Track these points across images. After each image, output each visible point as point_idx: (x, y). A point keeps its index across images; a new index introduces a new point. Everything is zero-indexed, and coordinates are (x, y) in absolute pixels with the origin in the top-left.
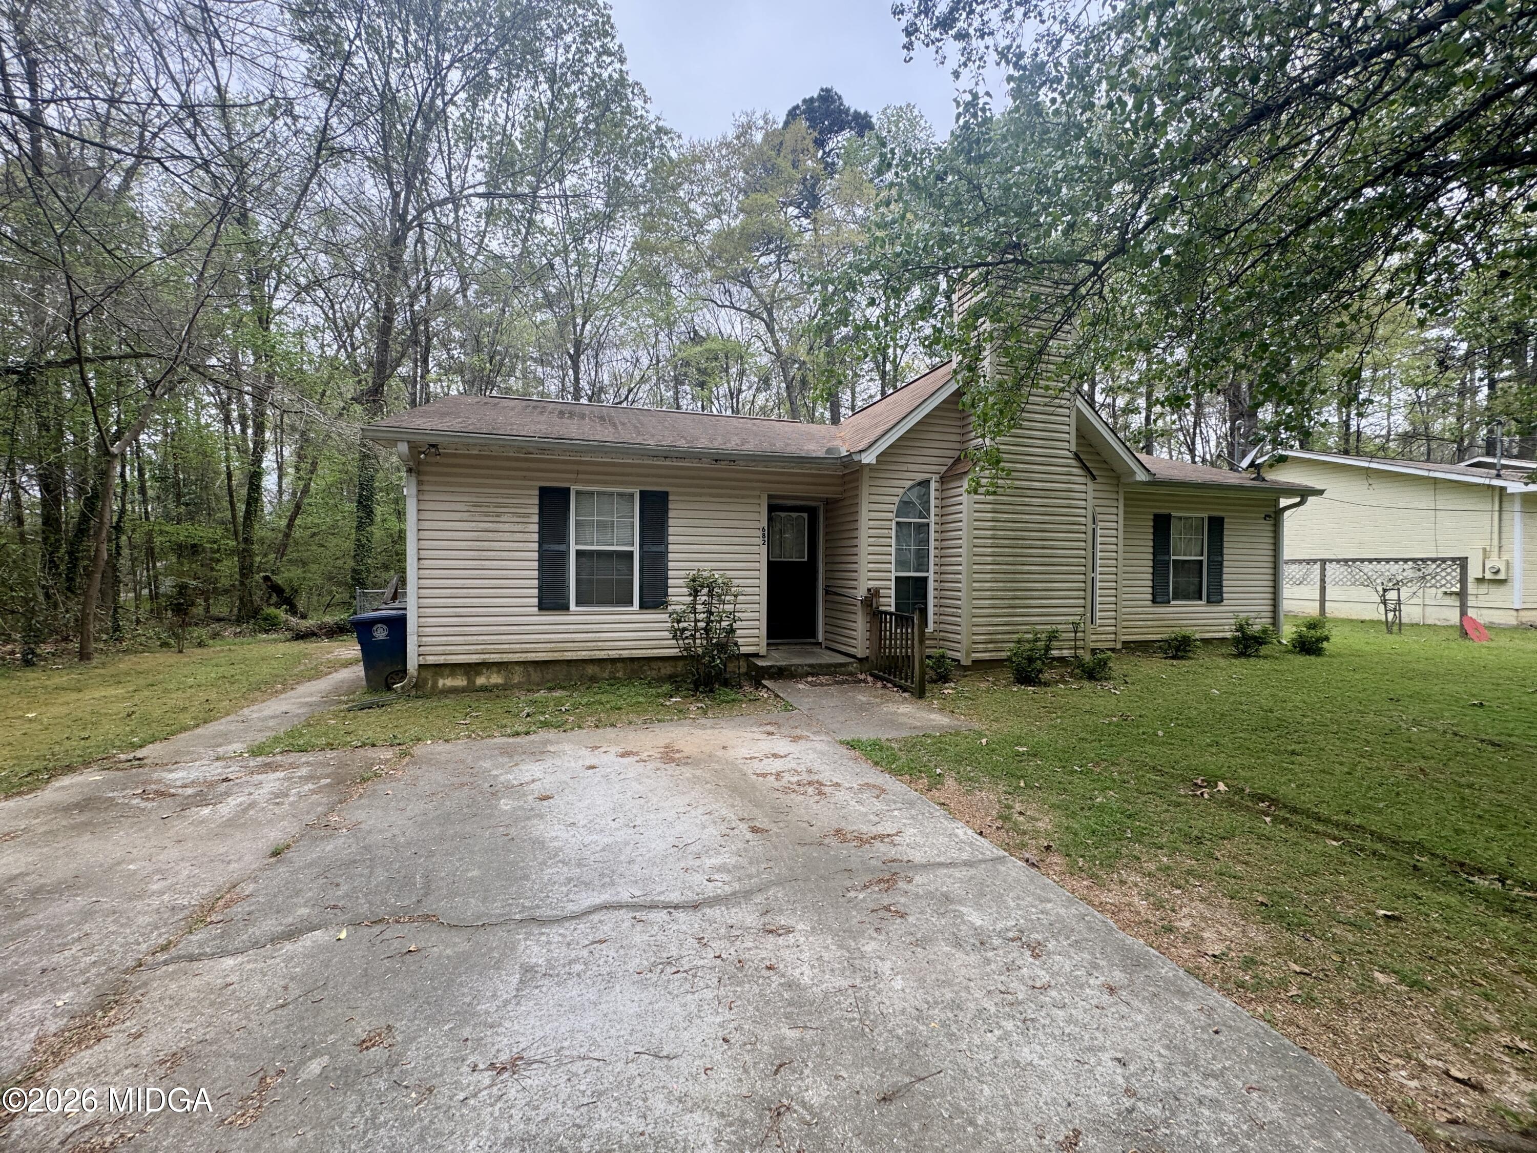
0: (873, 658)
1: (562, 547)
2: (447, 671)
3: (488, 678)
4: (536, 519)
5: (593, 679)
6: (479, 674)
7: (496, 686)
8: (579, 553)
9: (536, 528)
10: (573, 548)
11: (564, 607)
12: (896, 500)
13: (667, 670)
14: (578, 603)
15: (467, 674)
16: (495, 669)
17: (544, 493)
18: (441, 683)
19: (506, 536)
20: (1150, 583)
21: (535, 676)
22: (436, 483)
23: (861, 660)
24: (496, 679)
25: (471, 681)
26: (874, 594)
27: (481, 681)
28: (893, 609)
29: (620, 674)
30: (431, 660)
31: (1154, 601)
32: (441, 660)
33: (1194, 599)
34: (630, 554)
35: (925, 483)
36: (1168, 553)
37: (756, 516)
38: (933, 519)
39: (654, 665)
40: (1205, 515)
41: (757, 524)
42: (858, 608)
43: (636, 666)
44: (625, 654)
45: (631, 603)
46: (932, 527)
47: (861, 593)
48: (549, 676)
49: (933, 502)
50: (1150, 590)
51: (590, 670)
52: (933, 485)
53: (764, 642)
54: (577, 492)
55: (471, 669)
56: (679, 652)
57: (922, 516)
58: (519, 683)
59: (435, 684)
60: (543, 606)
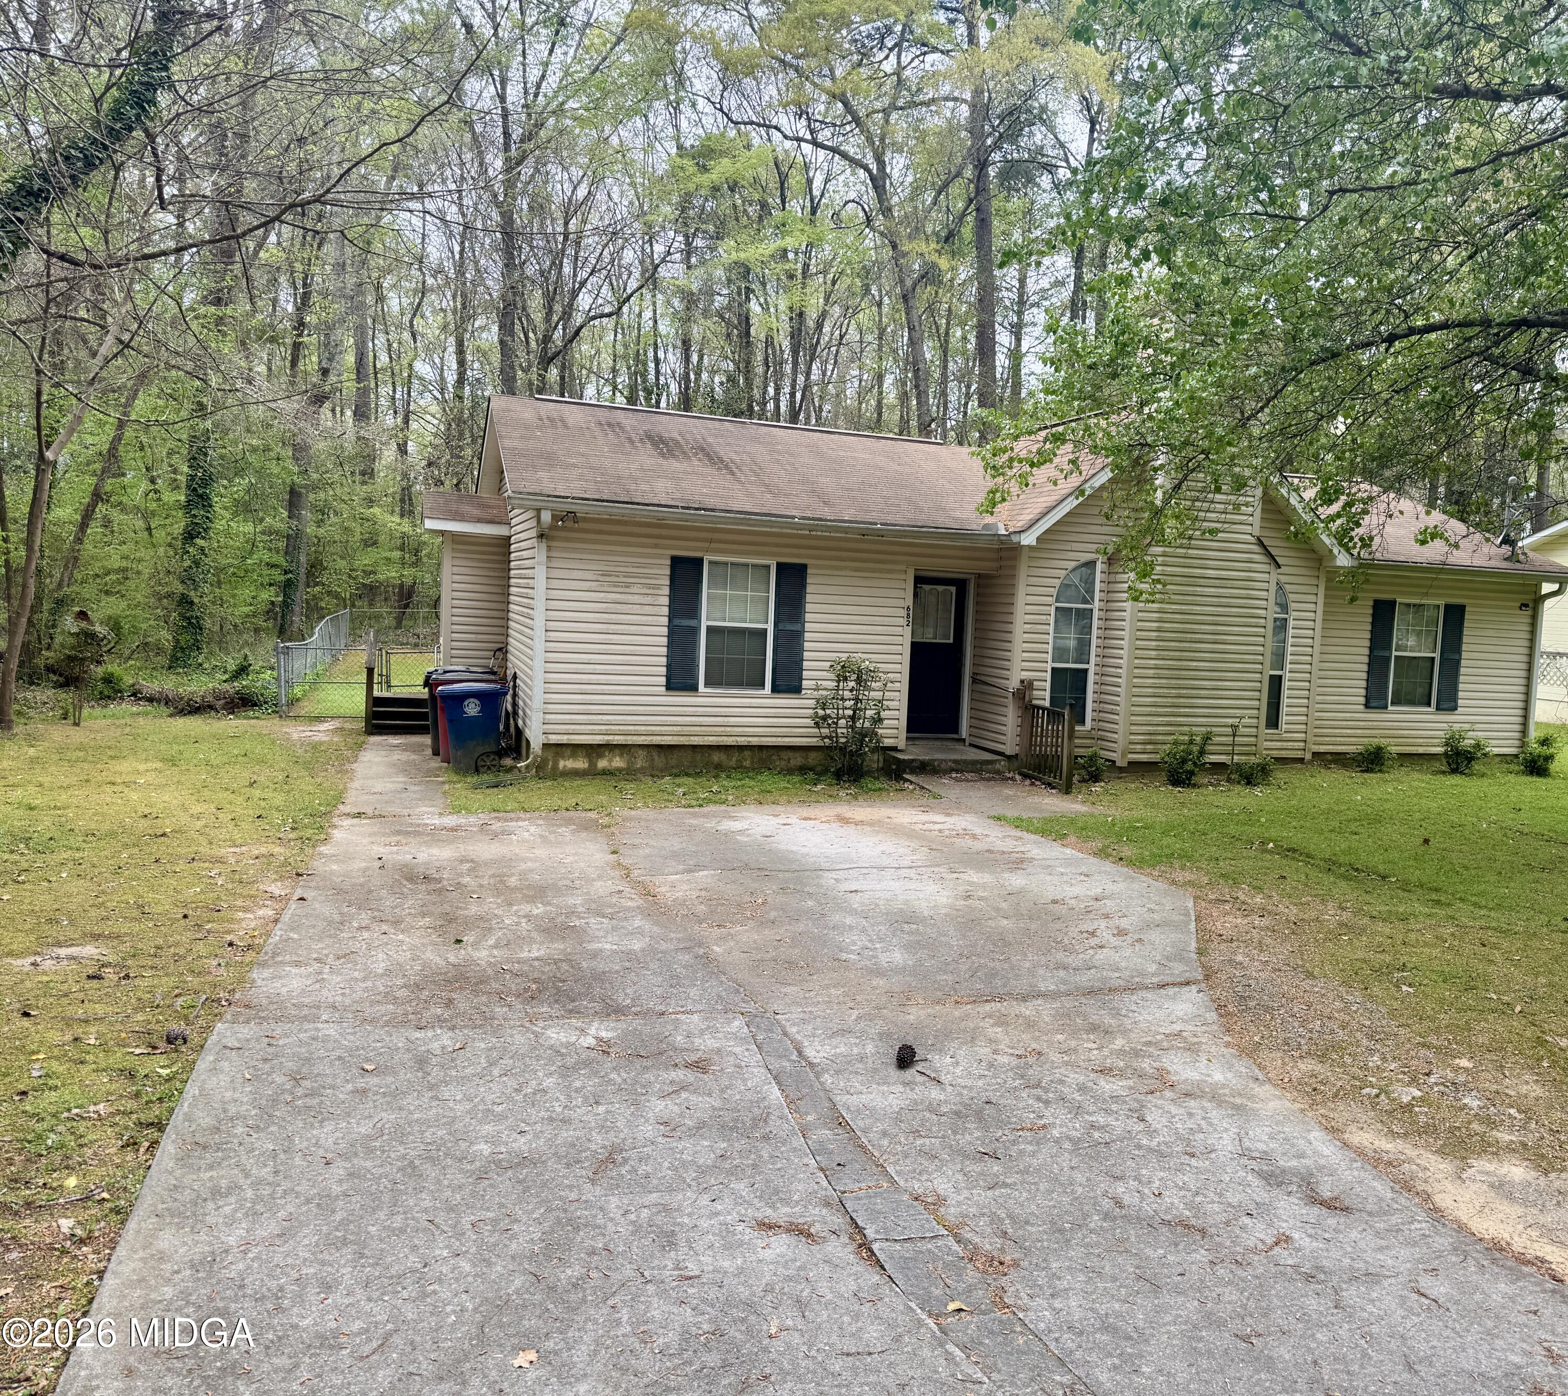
0: (1022, 756)
1: (692, 623)
2: (568, 752)
3: (610, 761)
4: (666, 591)
5: (719, 767)
6: (601, 756)
7: (620, 770)
8: (709, 629)
9: (666, 601)
10: (704, 624)
11: (693, 688)
12: (1057, 583)
13: (797, 760)
14: (707, 684)
15: (589, 756)
16: (617, 751)
17: (676, 562)
18: (562, 764)
19: (638, 609)
20: (1364, 684)
21: (659, 761)
23: (1009, 758)
24: (618, 762)
25: (593, 764)
26: (1027, 686)
27: (602, 764)
28: (1047, 704)
29: (747, 763)
30: (554, 739)
31: (1367, 706)
32: (564, 739)
33: (1420, 704)
34: (765, 632)
35: (1091, 564)
36: (1389, 648)
37: (901, 594)
38: (1097, 604)
39: (785, 755)
40: (1442, 602)
41: (901, 603)
42: (1010, 701)
43: (764, 754)
44: (755, 741)
45: (762, 685)
46: (1096, 614)
47: (1014, 684)
48: (673, 762)
49: (1098, 586)
50: (1363, 692)
51: (716, 757)
52: (1099, 567)
53: (903, 735)
54: (710, 562)
55: (593, 751)
56: (813, 741)
57: (1085, 601)
58: (642, 768)
59: (558, 764)
60: (673, 685)
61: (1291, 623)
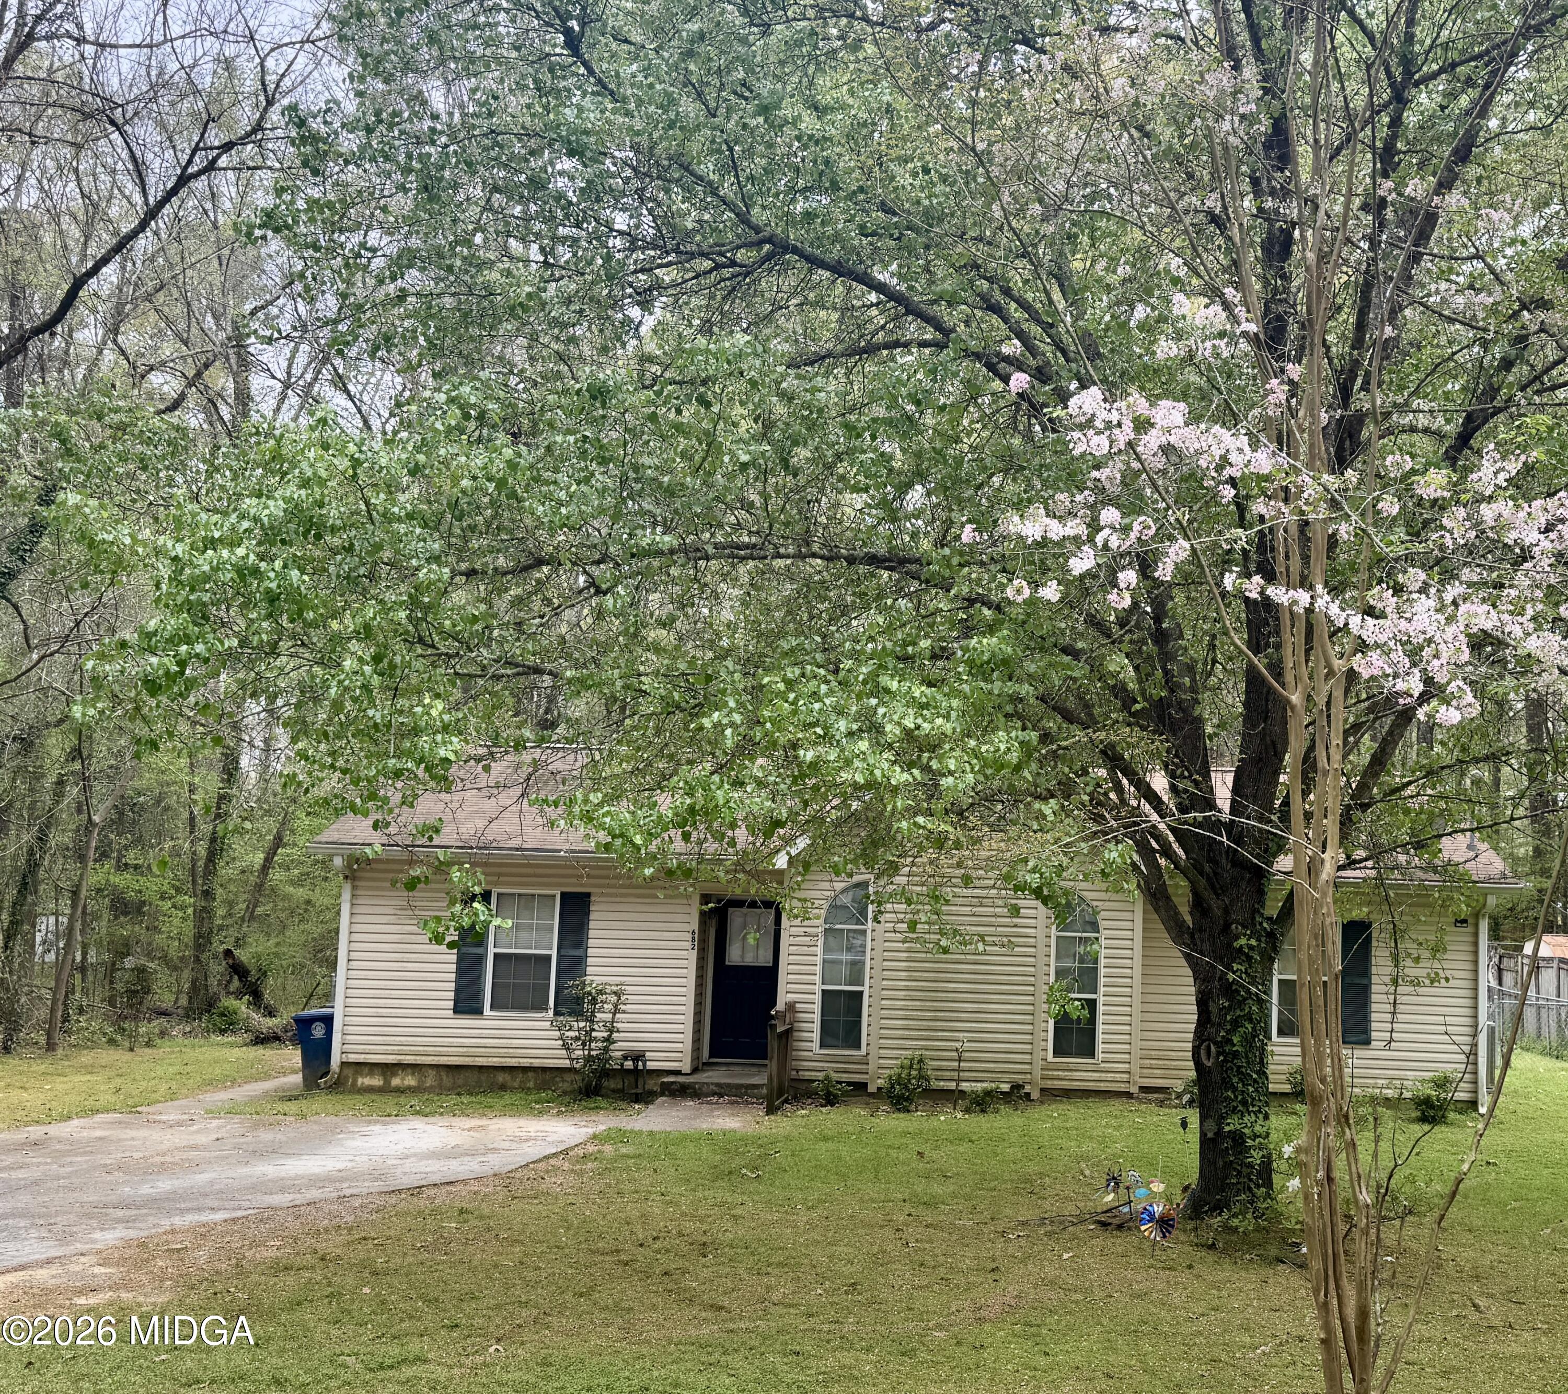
1: (479, 950)
2: (366, 1070)
3: (403, 1079)
5: (503, 1087)
6: (394, 1074)
7: (409, 1088)
8: (495, 956)
10: (491, 951)
11: (478, 1011)
12: (824, 904)
14: (493, 1007)
15: (384, 1074)
16: (409, 1070)
18: (360, 1081)
21: (447, 1080)
22: (370, 888)
24: (410, 1081)
25: (387, 1082)
26: (789, 1008)
27: (396, 1082)
29: (532, 1085)
30: (353, 1058)
32: (361, 1058)
34: (549, 958)
35: (864, 885)
37: (686, 918)
38: (870, 925)
39: (567, 1077)
41: (686, 927)
43: (548, 1076)
44: (537, 1063)
45: (545, 1009)
46: (869, 935)
47: (778, 1006)
48: (460, 1082)
49: (871, 907)
51: (501, 1078)
53: (689, 1058)
54: (499, 895)
55: (388, 1069)
57: (859, 922)
58: (431, 1087)
59: (355, 1081)
60: (458, 1010)
61: (1103, 943)
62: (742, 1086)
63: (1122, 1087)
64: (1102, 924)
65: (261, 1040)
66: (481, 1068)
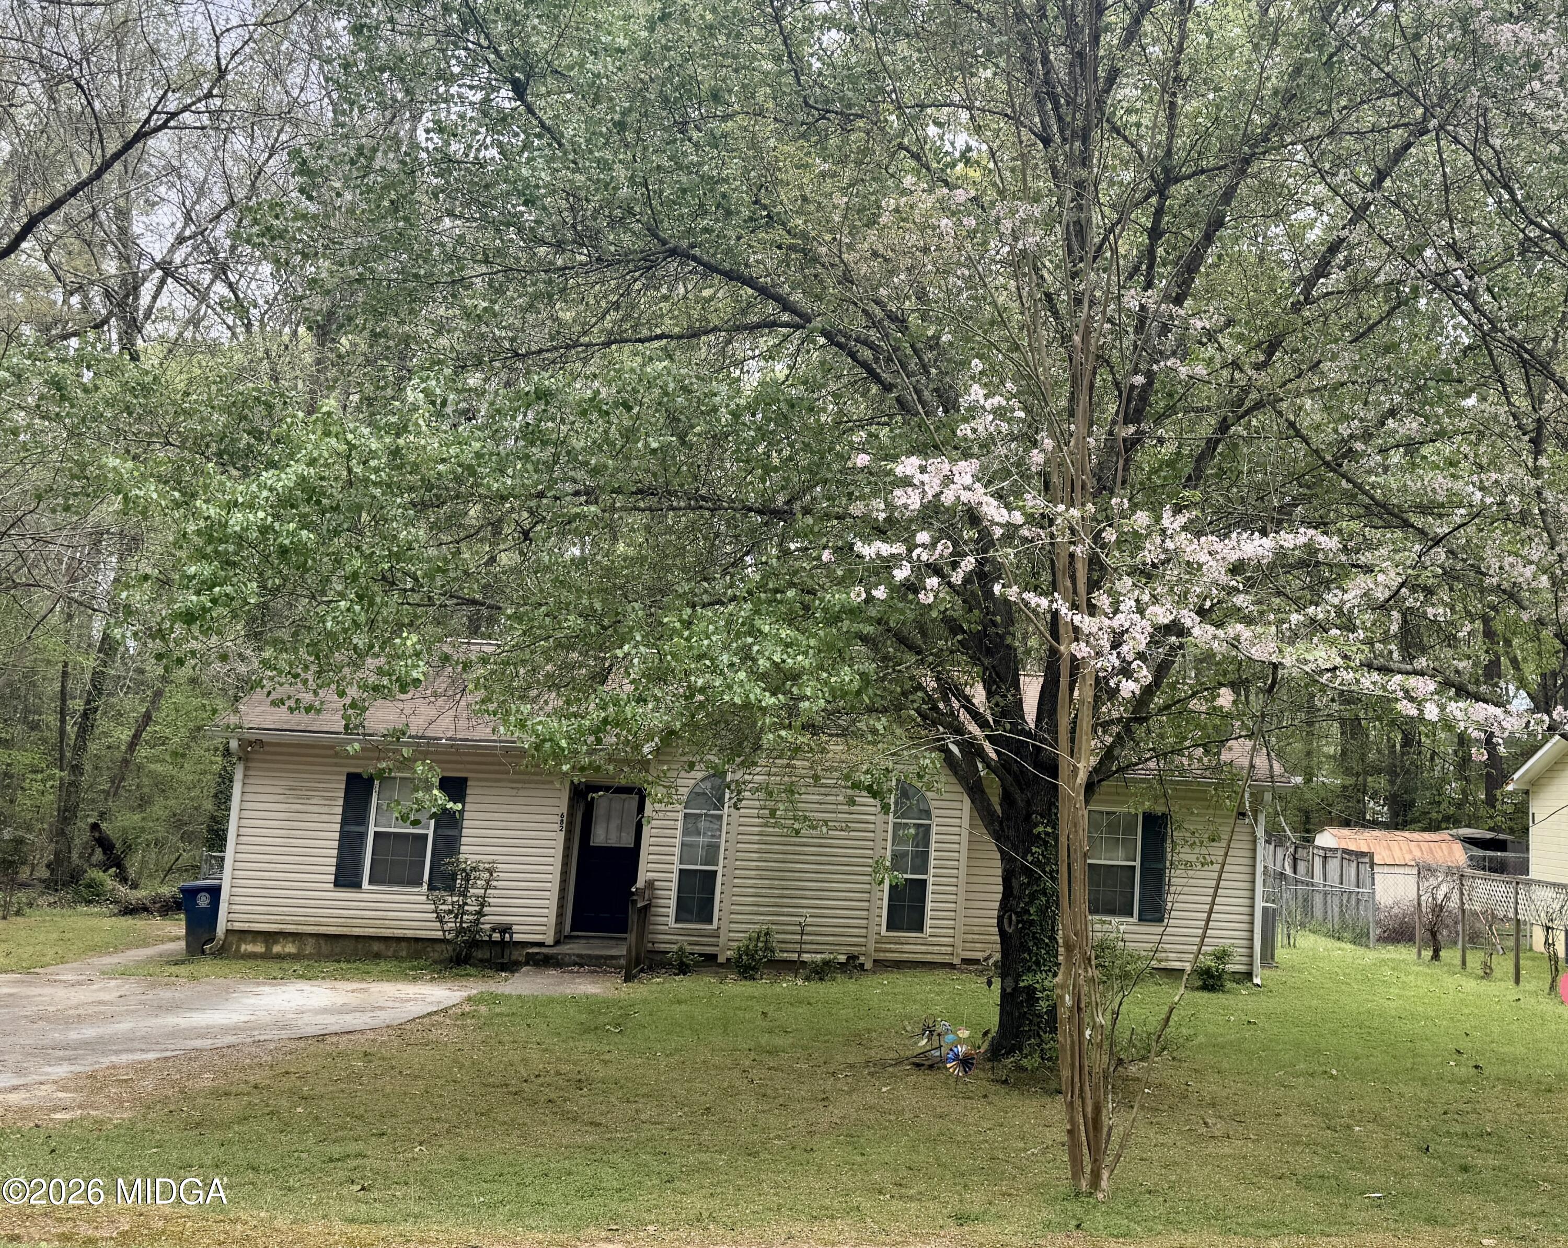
1: (361, 829)
2: (250, 937)
3: (284, 946)
4: (341, 802)
5: (377, 956)
6: (276, 942)
7: (290, 955)
8: (376, 834)
9: (340, 810)
10: (372, 830)
11: (357, 885)
12: (687, 791)
14: (370, 883)
15: (266, 942)
16: (290, 939)
17: (353, 779)
18: (243, 947)
19: (315, 817)
21: (325, 948)
22: (261, 769)
24: (291, 948)
25: (269, 949)
26: (654, 886)
27: (277, 949)
29: (405, 953)
30: (237, 926)
32: (246, 926)
34: (425, 837)
35: (722, 774)
37: (554, 802)
38: (726, 811)
41: (556, 811)
44: (410, 934)
45: (420, 884)
46: (726, 820)
48: (337, 950)
49: (727, 794)
51: (376, 947)
52: (729, 776)
53: (552, 931)
55: (270, 937)
56: (439, 934)
57: (716, 808)
58: (311, 954)
59: (238, 947)
60: (340, 882)
61: (934, 829)
62: (601, 957)
63: (947, 959)
64: (934, 812)
65: (130, 910)
66: (358, 937)
